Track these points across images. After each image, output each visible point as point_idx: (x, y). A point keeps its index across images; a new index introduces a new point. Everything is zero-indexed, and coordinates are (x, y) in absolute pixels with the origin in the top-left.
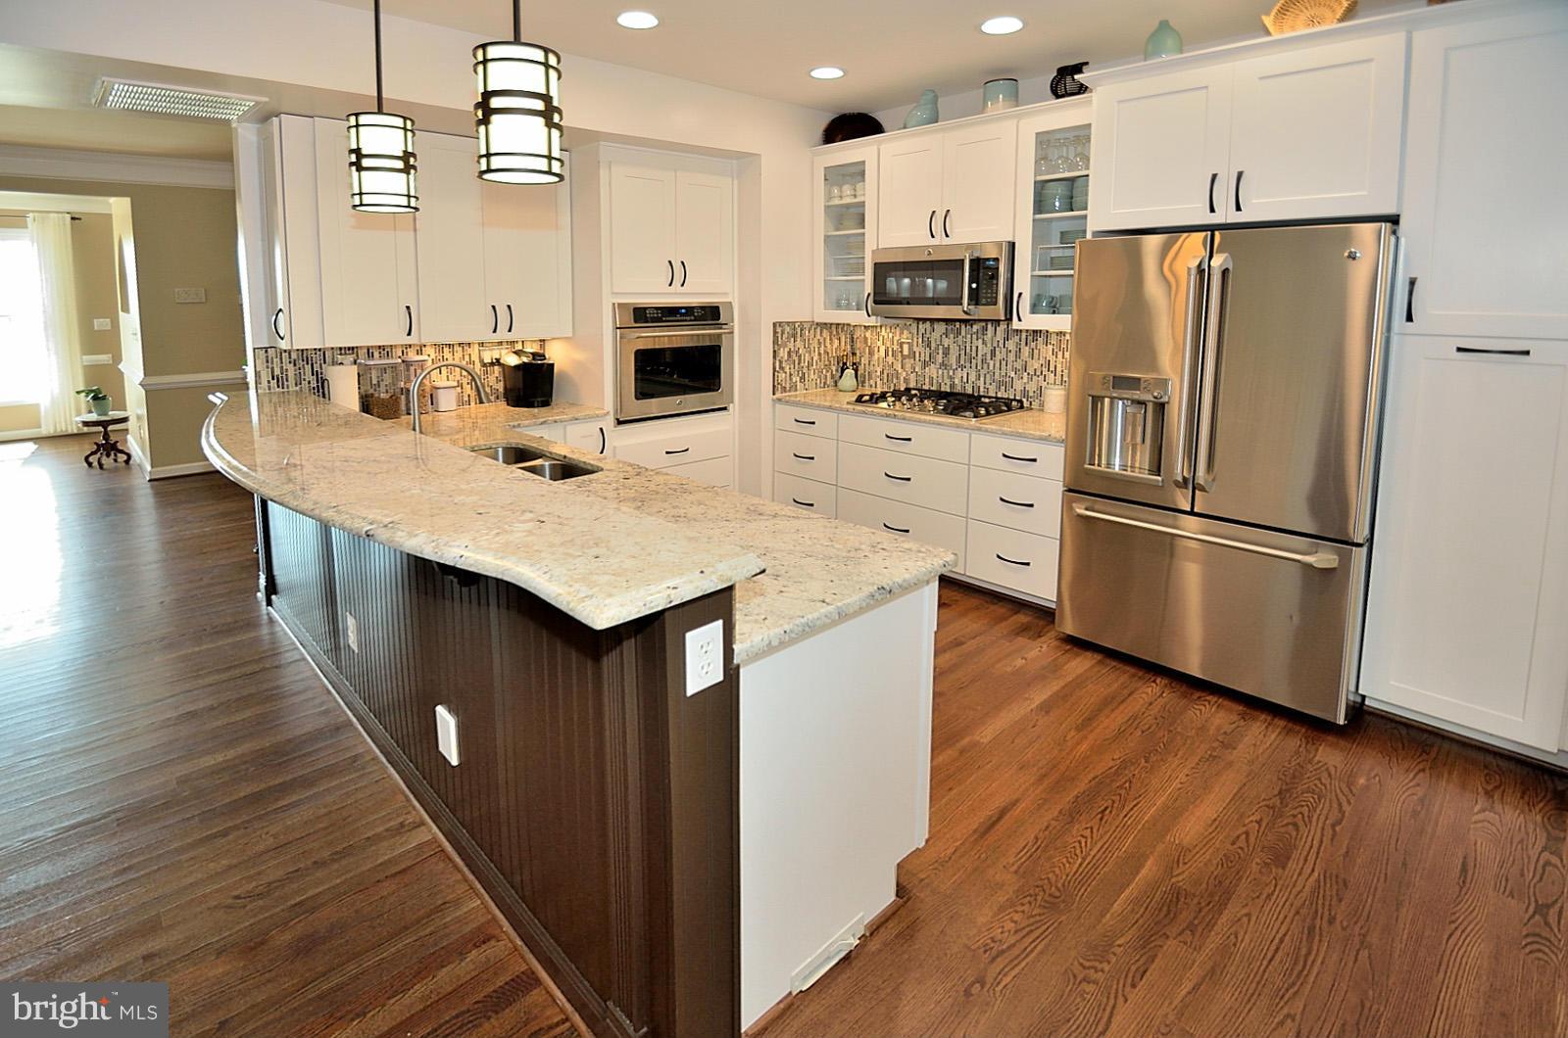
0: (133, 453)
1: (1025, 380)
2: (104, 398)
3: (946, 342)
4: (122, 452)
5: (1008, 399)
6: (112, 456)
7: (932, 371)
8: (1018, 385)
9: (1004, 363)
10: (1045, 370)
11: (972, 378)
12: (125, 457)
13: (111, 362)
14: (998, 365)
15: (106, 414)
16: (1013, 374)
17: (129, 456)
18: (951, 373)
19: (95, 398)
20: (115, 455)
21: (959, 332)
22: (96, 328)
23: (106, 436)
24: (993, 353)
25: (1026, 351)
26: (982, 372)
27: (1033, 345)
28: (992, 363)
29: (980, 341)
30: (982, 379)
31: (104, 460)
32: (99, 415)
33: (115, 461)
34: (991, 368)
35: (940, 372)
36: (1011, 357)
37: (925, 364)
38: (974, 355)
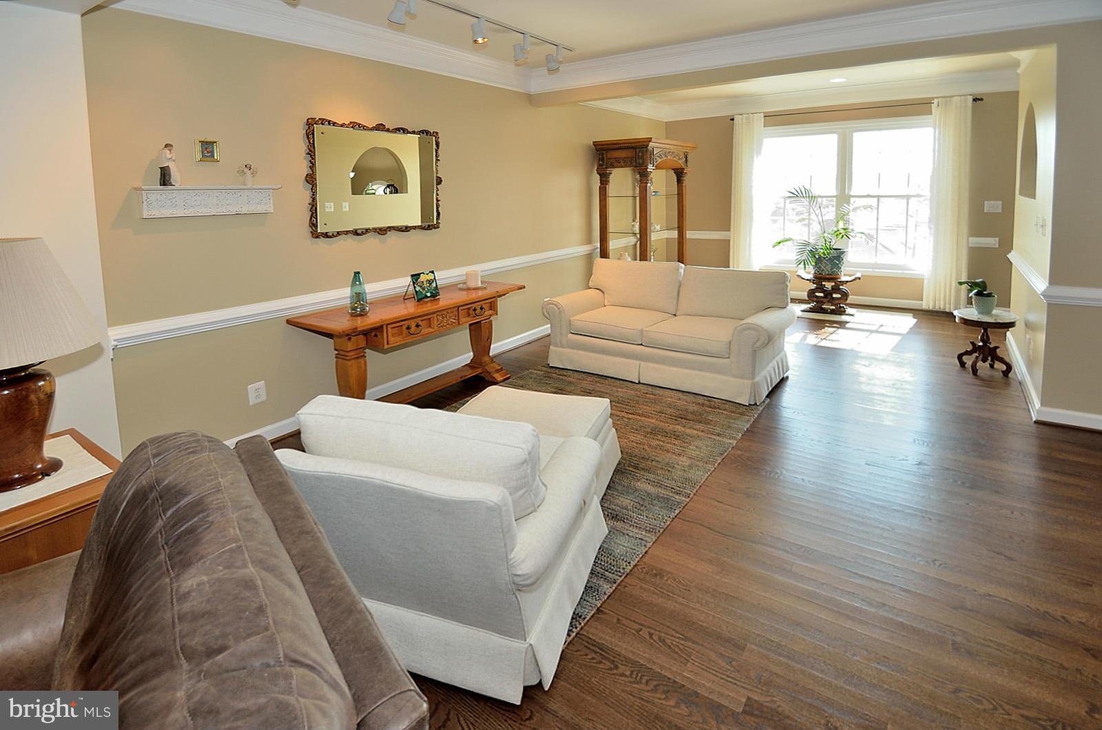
0: (1015, 368)
2: (989, 295)
4: (1002, 360)
6: (989, 362)
12: (1004, 368)
13: (997, 246)
15: (988, 313)
17: (1010, 367)
19: (979, 294)
20: (992, 360)
22: (985, 211)
23: (985, 340)
31: (980, 364)
32: (980, 313)
33: (992, 366)
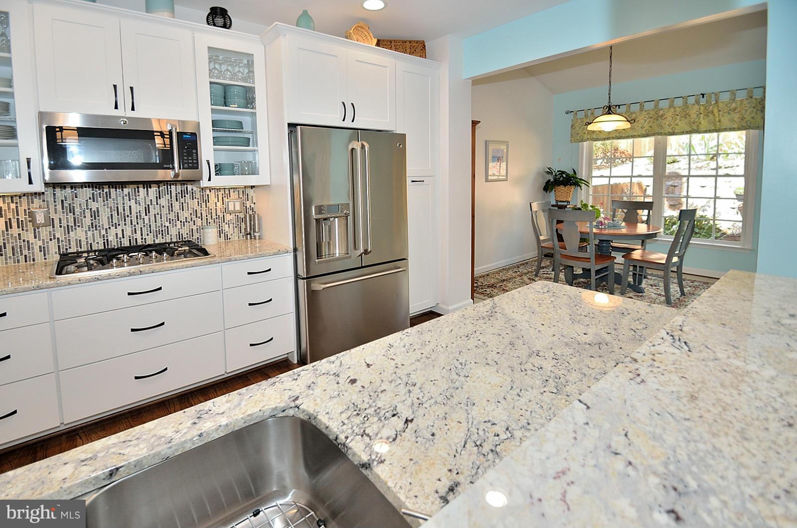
1: (179, 226)
3: (94, 206)
5: (166, 243)
7: (79, 234)
8: (174, 232)
9: (158, 217)
10: (194, 218)
11: (128, 232)
14: (152, 218)
16: (167, 224)
18: (103, 232)
21: (108, 195)
24: (147, 210)
25: (176, 206)
26: (138, 228)
27: (182, 200)
28: (146, 218)
29: (133, 202)
30: (139, 232)
34: (147, 221)
35: (90, 234)
36: (165, 211)
37: (68, 229)
38: (127, 213)
